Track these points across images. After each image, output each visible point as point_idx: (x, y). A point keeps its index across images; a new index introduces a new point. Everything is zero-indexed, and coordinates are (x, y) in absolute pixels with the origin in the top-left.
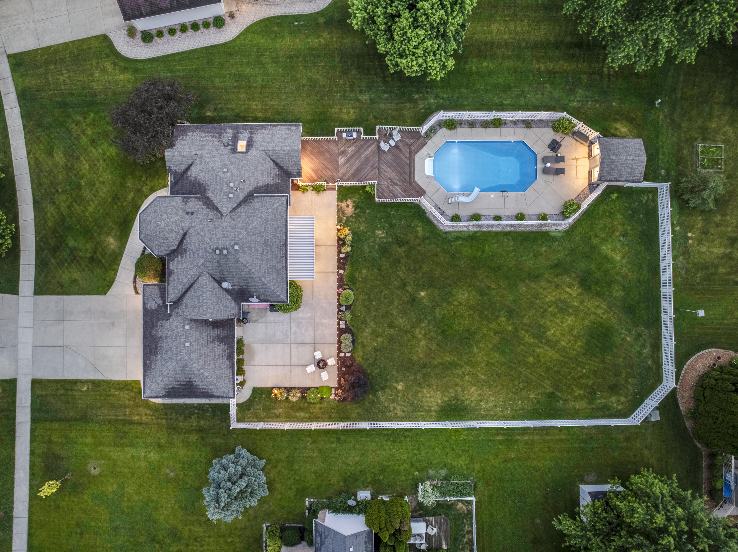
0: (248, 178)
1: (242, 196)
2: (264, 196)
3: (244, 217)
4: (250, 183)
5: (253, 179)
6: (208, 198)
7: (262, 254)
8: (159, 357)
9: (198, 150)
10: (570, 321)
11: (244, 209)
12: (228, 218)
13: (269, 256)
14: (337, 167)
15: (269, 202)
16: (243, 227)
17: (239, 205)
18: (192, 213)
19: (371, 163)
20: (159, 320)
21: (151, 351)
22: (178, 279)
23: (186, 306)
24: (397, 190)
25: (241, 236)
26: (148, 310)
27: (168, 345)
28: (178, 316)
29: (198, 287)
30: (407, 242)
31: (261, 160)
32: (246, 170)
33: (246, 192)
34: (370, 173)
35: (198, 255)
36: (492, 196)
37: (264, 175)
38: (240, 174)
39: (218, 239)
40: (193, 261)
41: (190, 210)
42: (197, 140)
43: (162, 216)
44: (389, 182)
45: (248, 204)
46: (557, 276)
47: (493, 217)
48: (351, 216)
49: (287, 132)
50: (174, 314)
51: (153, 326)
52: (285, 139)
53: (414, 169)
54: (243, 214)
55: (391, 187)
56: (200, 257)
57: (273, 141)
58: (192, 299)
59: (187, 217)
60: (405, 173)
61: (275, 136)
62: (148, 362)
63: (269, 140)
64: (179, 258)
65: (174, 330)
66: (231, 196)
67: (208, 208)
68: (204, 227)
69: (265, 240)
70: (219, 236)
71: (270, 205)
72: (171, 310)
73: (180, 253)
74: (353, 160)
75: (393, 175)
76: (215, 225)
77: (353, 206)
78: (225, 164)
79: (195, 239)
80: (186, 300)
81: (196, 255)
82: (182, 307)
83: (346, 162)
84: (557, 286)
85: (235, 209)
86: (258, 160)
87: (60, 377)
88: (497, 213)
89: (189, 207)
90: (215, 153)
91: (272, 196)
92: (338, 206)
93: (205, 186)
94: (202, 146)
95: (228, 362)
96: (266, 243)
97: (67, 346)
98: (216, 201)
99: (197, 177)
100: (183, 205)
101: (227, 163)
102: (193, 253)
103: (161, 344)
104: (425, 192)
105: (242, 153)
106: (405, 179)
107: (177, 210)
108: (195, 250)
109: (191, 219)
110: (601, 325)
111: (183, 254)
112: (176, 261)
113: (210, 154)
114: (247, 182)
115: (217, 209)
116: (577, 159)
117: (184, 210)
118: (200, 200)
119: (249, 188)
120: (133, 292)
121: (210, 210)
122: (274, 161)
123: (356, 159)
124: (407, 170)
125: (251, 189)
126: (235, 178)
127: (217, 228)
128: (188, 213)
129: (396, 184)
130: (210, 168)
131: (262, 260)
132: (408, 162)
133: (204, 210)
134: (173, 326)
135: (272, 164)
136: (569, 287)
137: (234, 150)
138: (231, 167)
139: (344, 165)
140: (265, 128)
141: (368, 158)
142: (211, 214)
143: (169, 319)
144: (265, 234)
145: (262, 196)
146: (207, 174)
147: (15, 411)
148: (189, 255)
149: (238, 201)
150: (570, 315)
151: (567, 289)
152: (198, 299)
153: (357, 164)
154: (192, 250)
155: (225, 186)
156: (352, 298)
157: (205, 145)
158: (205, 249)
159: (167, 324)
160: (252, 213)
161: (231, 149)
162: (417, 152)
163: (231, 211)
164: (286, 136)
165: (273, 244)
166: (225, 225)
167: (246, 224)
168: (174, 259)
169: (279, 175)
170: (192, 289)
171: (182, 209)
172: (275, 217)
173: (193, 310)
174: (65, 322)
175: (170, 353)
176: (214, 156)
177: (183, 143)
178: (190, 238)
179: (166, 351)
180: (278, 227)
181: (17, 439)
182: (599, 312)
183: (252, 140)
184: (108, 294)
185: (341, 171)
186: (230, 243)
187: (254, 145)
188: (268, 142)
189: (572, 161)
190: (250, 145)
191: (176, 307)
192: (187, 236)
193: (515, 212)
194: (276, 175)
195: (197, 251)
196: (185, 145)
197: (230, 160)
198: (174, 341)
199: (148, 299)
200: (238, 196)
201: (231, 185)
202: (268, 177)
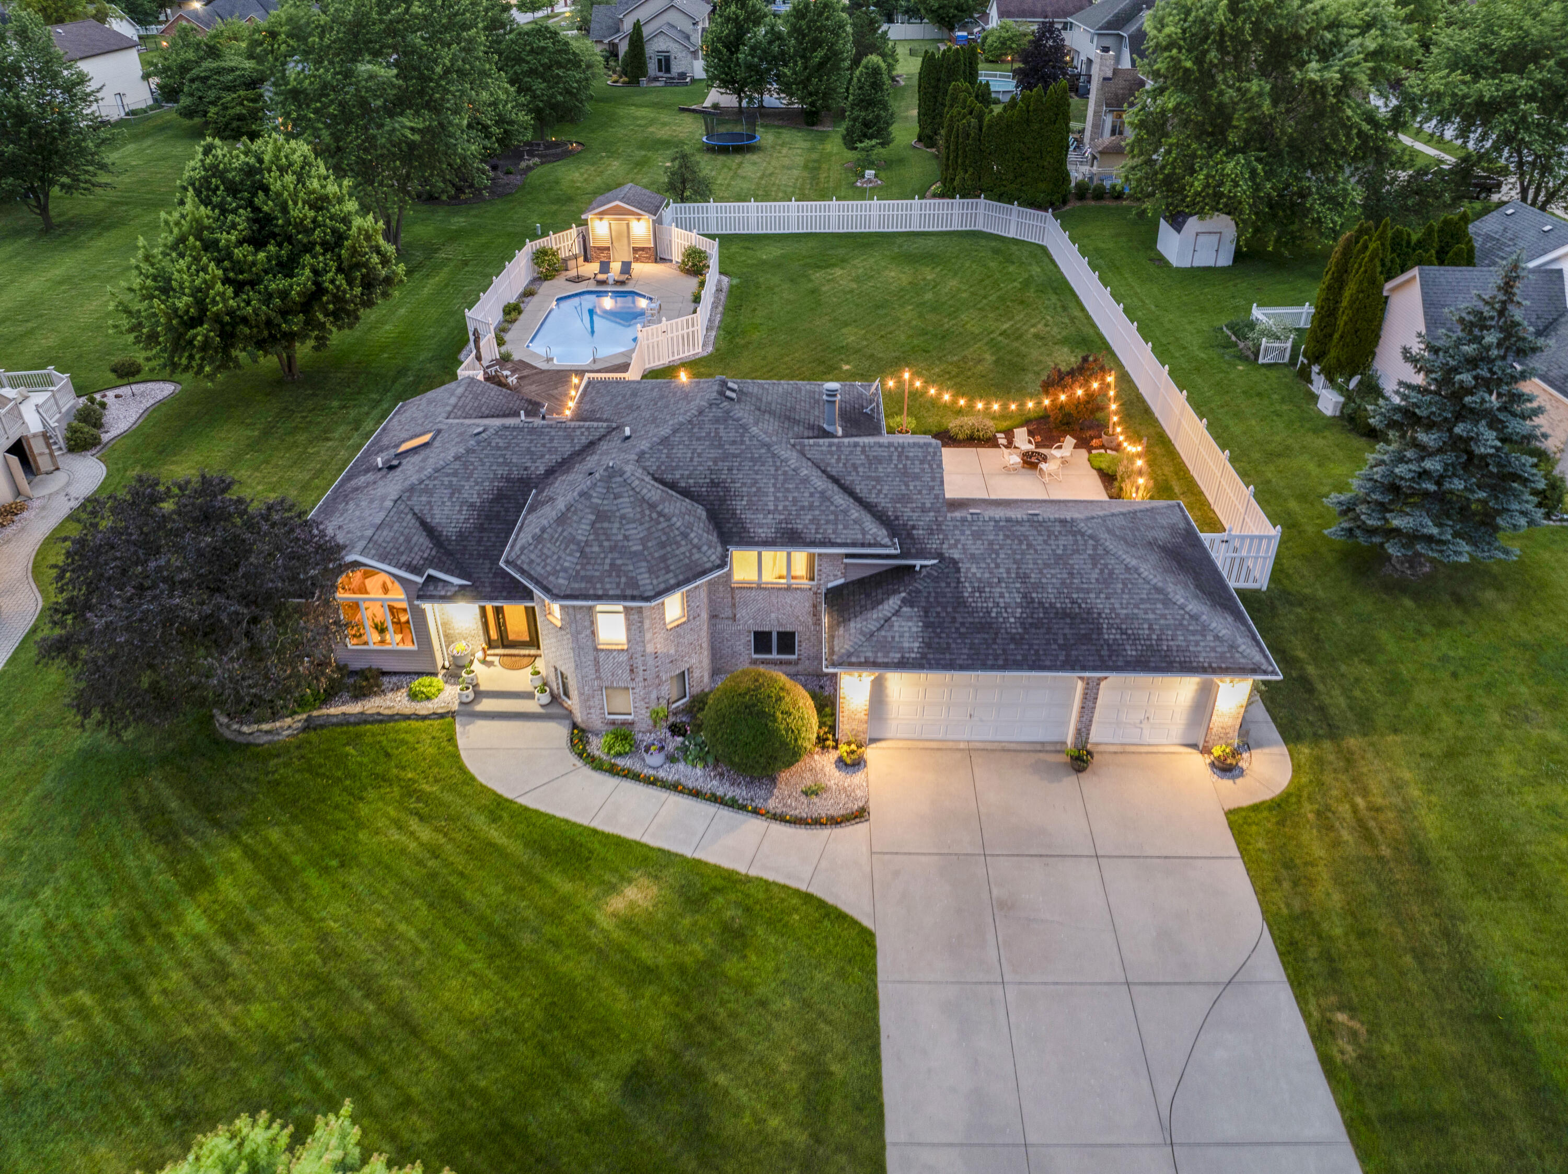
8: (1099, 603)
20: (960, 603)
21: (1086, 638)
22: (811, 507)
23: (904, 499)
26: (928, 645)
27: (1047, 565)
28: (940, 530)
29: (839, 460)
35: (734, 443)
40: (752, 459)
46: (810, 281)
50: (933, 545)
51: (986, 626)
56: (742, 436)
58: (878, 480)
62: (1131, 652)
64: (739, 505)
65: (991, 543)
72: (921, 555)
73: (723, 500)
79: (680, 452)
80: (883, 502)
81: (732, 450)
82: (908, 513)
93: (508, 480)
97: (1167, 1127)
99: (472, 505)
102: (725, 458)
103: (1050, 595)
108: (715, 453)
111: (727, 490)
112: (748, 516)
120: (857, 831)
130: (457, 465)
134: (977, 548)
136: (831, 274)
143: (954, 562)
146: (472, 473)
148: (730, 469)
151: (835, 276)
152: (879, 460)
154: (715, 461)
158: (717, 420)
159: (972, 571)
168: (740, 523)
170: (847, 480)
173: (916, 477)
174: (1032, 1138)
175: (1077, 561)
178: (677, 467)
179: (1071, 574)
184: (867, 923)
191: (910, 535)
192: (668, 477)
195: (720, 446)
198: (1029, 546)
199: (885, 646)
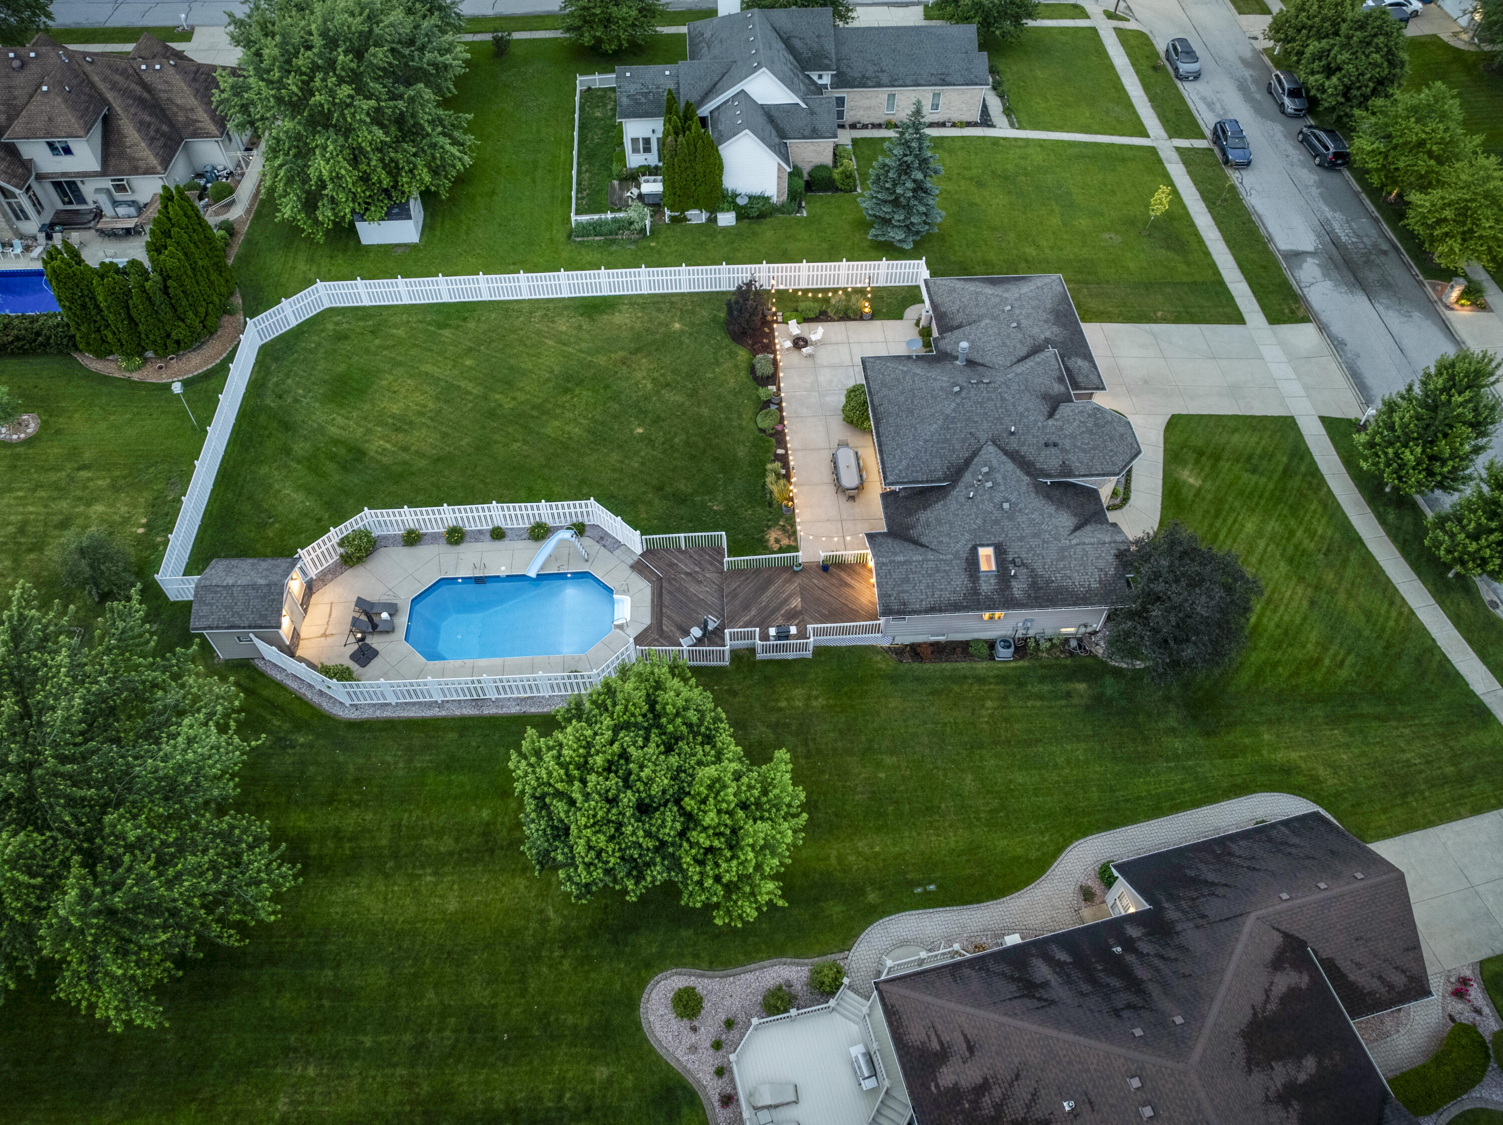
0: (962, 505)
1: (967, 477)
2: (927, 482)
3: (954, 441)
4: (957, 500)
5: (954, 507)
6: (1028, 473)
7: (914, 396)
9: (1071, 546)
10: (395, 409)
11: (958, 456)
12: (983, 437)
13: (902, 399)
14: (803, 592)
15: (917, 472)
16: (952, 423)
17: (968, 462)
18: (1046, 445)
19: (737, 602)
20: (1063, 343)
22: (1044, 370)
23: (1021, 341)
24: (686, 565)
25: (953, 405)
26: (1085, 359)
27: (1038, 313)
28: (1033, 337)
30: (666, 498)
31: (945, 540)
32: (968, 516)
33: (961, 485)
34: (739, 586)
35: (1019, 386)
36: (503, 568)
37: (936, 519)
38: (977, 507)
39: (990, 399)
40: (1026, 382)
41: (1054, 450)
42: (1078, 571)
43: (1096, 425)
44: (700, 577)
45: (952, 464)
46: (405, 463)
47: (507, 539)
48: (769, 527)
49: (905, 596)
50: (1040, 341)
51: (1071, 340)
52: (906, 580)
53: (653, 601)
54: (958, 446)
55: (697, 569)
57: (930, 575)
59: (1054, 438)
60: (670, 592)
61: (928, 587)
62: (1066, 307)
63: (938, 576)
64: (1052, 393)
65: (1033, 325)
66: (986, 469)
67: (1022, 456)
68: (1020, 421)
69: (913, 415)
70: (990, 404)
71: (914, 466)
72: (1047, 345)
73: (1051, 398)
74: (773, 605)
75: (693, 588)
76: (1002, 424)
77: (768, 540)
78: (1010, 519)
79: (1031, 406)
80: (1025, 349)
81: (1023, 387)
82: (1028, 343)
83: (786, 600)
84: (405, 449)
85: (975, 454)
86: (951, 538)
87: (1204, 327)
88: (498, 544)
89: (1057, 457)
90: (1034, 542)
91: (914, 482)
92: (796, 540)
93: (1038, 494)
94: (1063, 558)
95: (943, 309)
96: (911, 412)
97: (1210, 359)
98: (1010, 466)
99: (1057, 510)
100: (1069, 460)
101: (1006, 523)
102: (1028, 391)
103: (1050, 317)
104: (633, 567)
105: (983, 545)
106: (670, 583)
107: (1075, 445)
108: (1027, 394)
109: (1046, 434)
110: (341, 405)
111: (1044, 393)
112: (1056, 391)
113: (1044, 542)
114: (962, 499)
115: (1006, 453)
116: (324, 635)
117: (1063, 450)
118: (1041, 470)
119: (958, 493)
121: (1017, 452)
122: (922, 545)
123: (766, 607)
124: (667, 599)
125: (954, 493)
126: (986, 496)
127: (996, 419)
128: (1055, 445)
129: (687, 574)
131: (912, 390)
132: (664, 610)
133: (1029, 451)
134: (1038, 330)
135: (924, 540)
136: (384, 449)
137: (1000, 551)
138: (997, 514)
139: (791, 596)
140: (951, 605)
141: (744, 609)
142: (1013, 444)
143: (1046, 338)
144: (914, 421)
145: (932, 482)
146: (1040, 509)
147: (1254, 292)
148: (1034, 391)
149: (972, 468)
150: (393, 416)
151: (388, 446)
152: (1004, 343)
153: (764, 598)
154: (1031, 394)
155: (1000, 480)
156: (759, 419)
157: (1058, 560)
158: (1008, 388)
159: (1048, 335)
160: (942, 448)
161: (1005, 552)
162: (646, 630)
163: (980, 449)
164: (906, 587)
165: (897, 415)
166: (986, 425)
167: (948, 429)
168: (1060, 395)
169: (908, 529)
170: (1019, 356)
171: (1067, 452)
172: (902, 451)
173: (1009, 334)
174: (1226, 385)
176: (1036, 535)
177: (1101, 564)
178: (1040, 409)
180: (893, 438)
181: (1236, 266)
182: (340, 420)
183: (971, 576)
185: (794, 586)
186: (969, 392)
187: (964, 565)
188: (938, 571)
189: (333, 632)
190: (972, 562)
191: (1039, 344)
192: (1046, 413)
193: (463, 547)
194: (913, 527)
195: (1023, 391)
196: (1097, 558)
197: (1003, 529)
198: (1031, 314)
199: (1091, 371)
200: (974, 475)
201: (989, 484)
202: (927, 520)
